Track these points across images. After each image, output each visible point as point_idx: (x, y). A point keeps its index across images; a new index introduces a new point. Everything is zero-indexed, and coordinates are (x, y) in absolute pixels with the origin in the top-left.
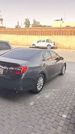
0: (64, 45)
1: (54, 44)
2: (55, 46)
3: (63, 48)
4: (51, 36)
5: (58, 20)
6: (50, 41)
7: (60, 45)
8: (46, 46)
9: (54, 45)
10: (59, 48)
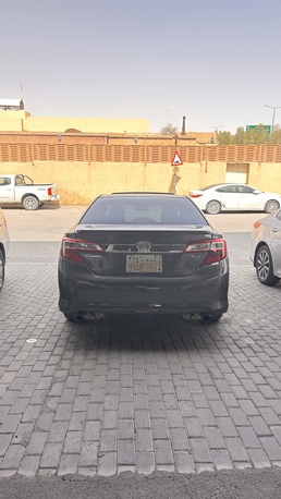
0: (82, 194)
1: (50, 190)
2: (53, 199)
3: (79, 204)
4: (29, 164)
5: (7, 108)
6: (28, 181)
7: (66, 193)
8: (19, 200)
9: (50, 193)
10: (65, 204)
